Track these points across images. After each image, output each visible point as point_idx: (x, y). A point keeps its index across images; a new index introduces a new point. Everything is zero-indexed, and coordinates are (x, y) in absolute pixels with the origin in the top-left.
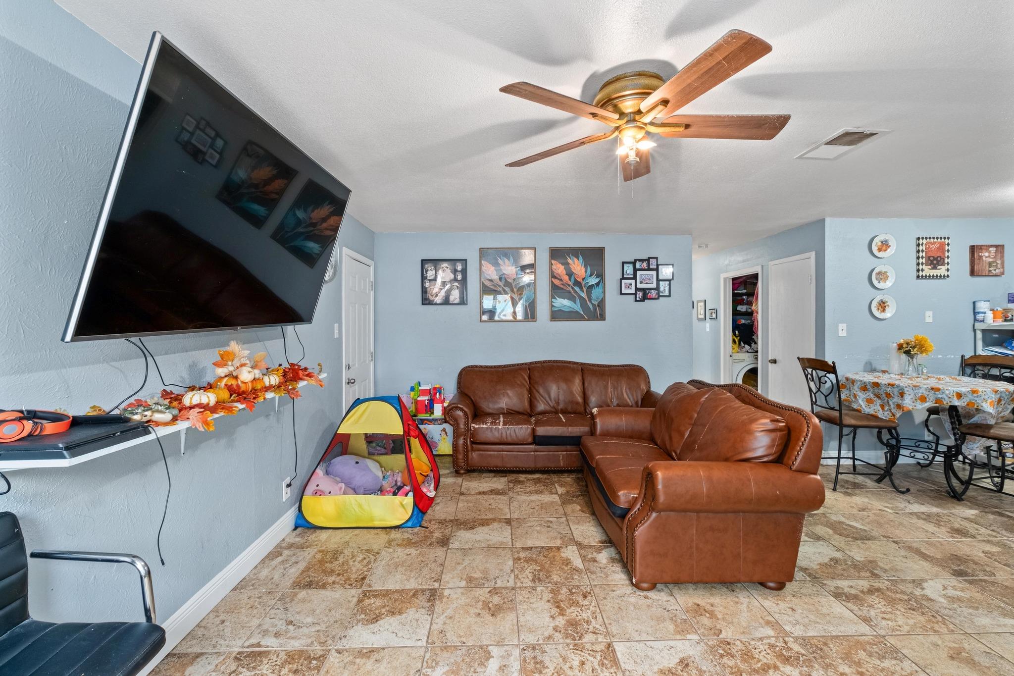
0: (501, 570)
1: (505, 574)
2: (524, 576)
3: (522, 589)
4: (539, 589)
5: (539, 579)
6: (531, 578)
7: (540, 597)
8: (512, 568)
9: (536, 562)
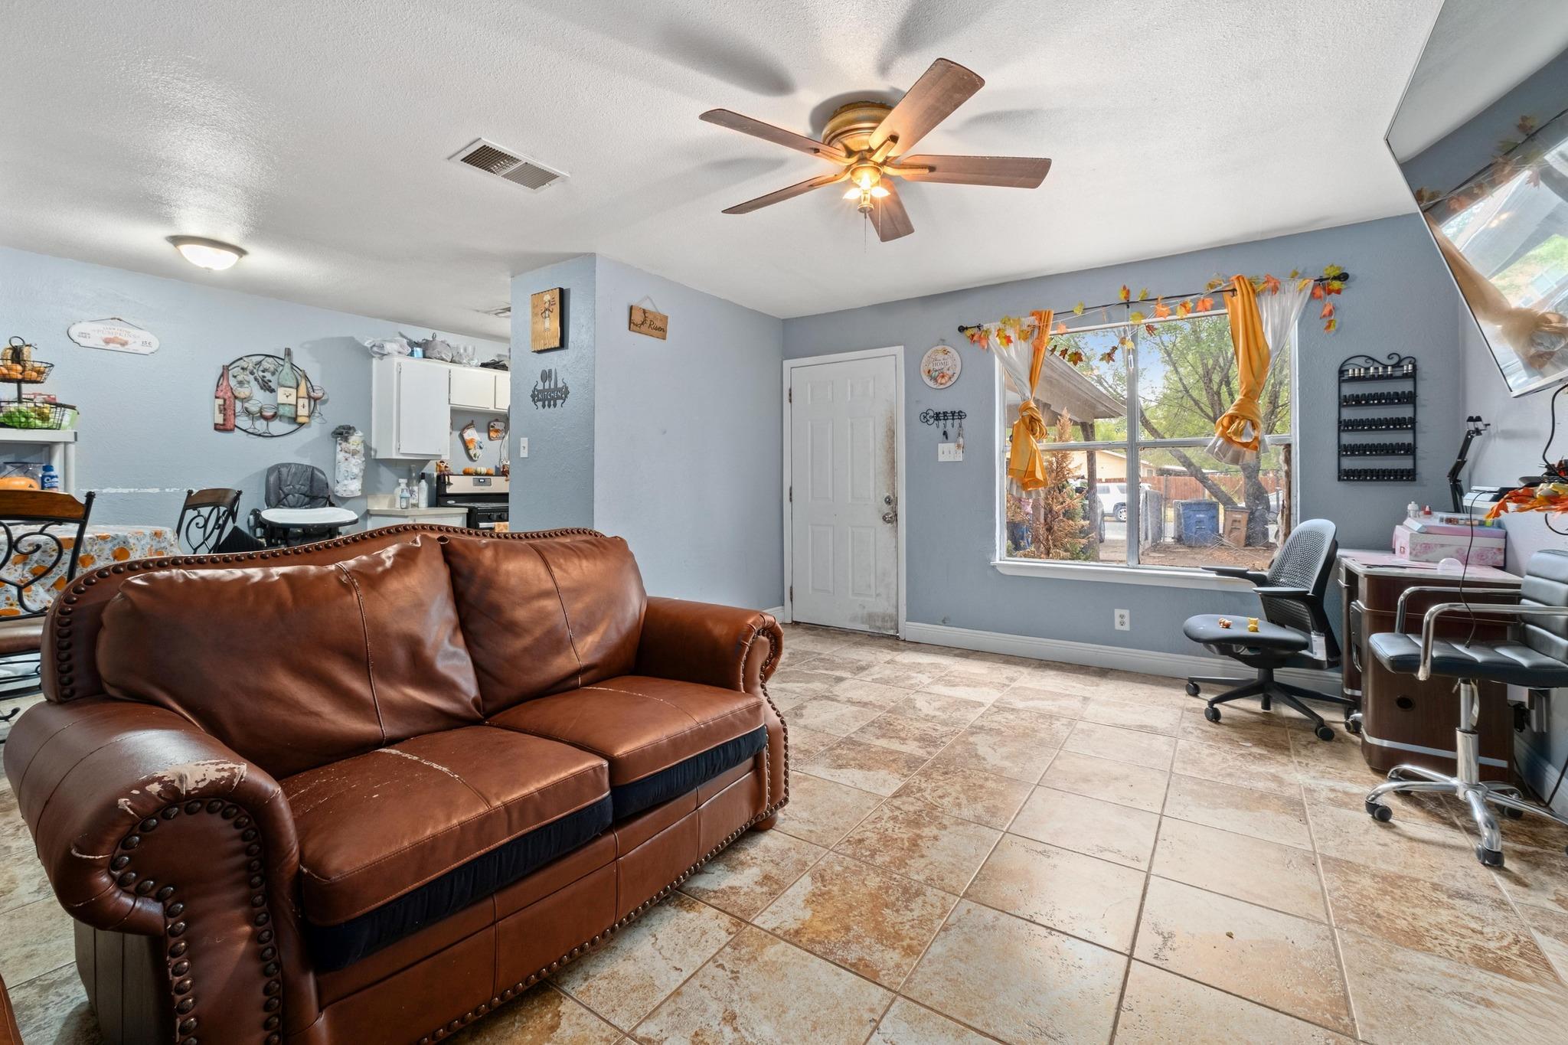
0: (968, 941)
1: (966, 930)
2: (929, 908)
3: (951, 890)
4: (921, 878)
5: (906, 890)
6: (920, 900)
7: (930, 867)
8: (942, 934)
9: (878, 927)
